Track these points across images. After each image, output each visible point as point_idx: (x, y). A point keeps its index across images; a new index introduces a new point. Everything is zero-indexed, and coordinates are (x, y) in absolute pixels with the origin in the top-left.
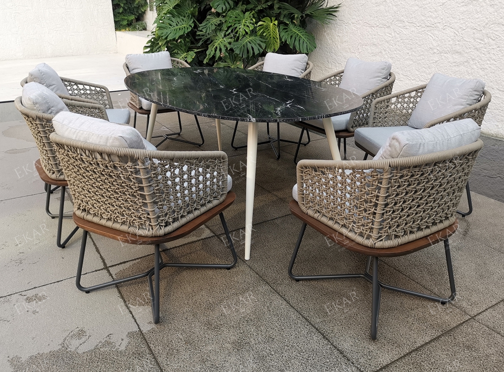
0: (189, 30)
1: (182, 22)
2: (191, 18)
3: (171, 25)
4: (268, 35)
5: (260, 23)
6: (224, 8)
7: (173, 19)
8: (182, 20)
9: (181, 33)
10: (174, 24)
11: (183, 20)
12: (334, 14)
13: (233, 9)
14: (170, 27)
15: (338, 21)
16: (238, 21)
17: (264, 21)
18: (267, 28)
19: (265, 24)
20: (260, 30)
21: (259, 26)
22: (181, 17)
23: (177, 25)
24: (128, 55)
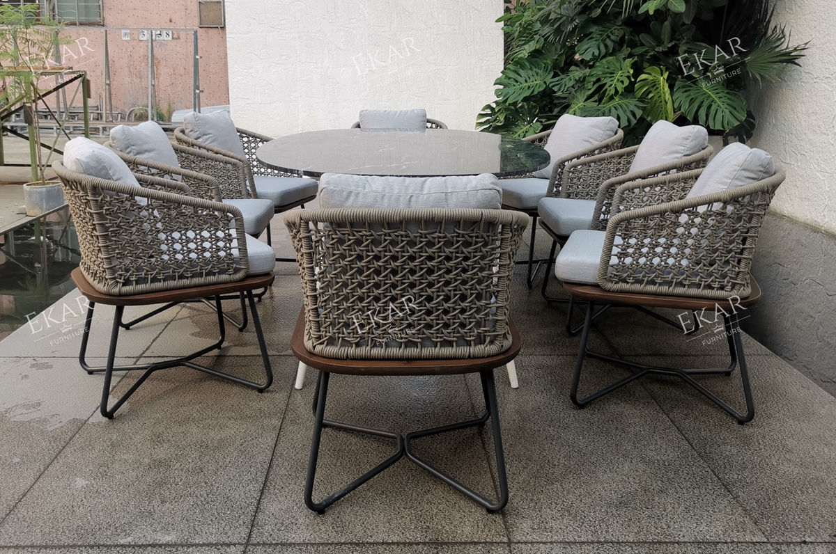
0: (541, 89)
1: (536, 76)
2: (550, 71)
3: (517, 82)
4: (656, 98)
5: (643, 76)
6: (597, 53)
7: (521, 72)
8: (535, 74)
9: (527, 93)
10: (521, 80)
11: (537, 74)
12: (796, 61)
13: (611, 55)
14: (515, 83)
15: (803, 74)
16: (611, 73)
17: (650, 74)
18: (654, 84)
19: (651, 78)
20: (641, 88)
21: (639, 81)
22: (534, 69)
23: (526, 81)
24: (363, 111)
